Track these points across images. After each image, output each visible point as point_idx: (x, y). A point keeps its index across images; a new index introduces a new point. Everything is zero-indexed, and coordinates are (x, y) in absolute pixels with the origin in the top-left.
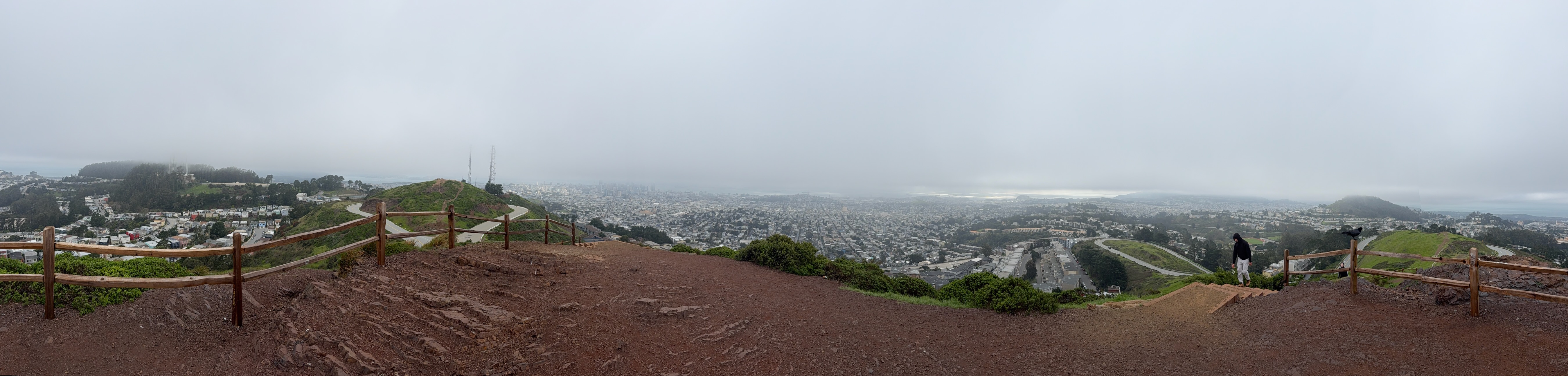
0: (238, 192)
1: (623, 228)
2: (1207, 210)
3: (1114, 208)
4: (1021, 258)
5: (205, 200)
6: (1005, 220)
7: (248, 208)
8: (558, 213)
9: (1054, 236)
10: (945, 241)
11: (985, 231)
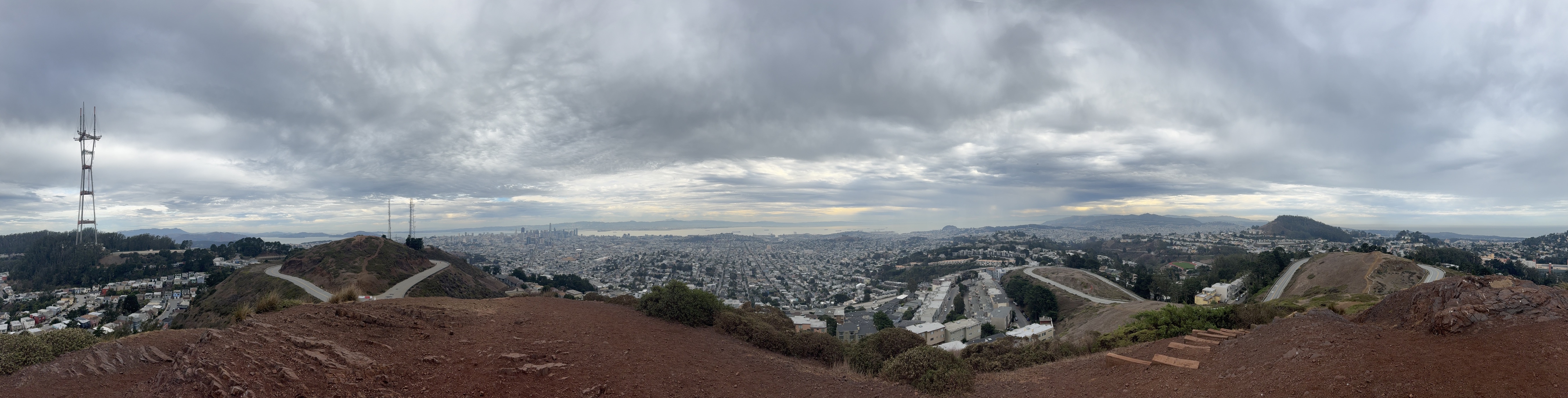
0: (151, 261)
1: (545, 278)
2: (1139, 233)
3: (1042, 235)
4: (948, 292)
5: (116, 271)
6: (931, 252)
7: (162, 277)
8: (480, 265)
9: (982, 267)
10: (870, 277)
11: (910, 265)
